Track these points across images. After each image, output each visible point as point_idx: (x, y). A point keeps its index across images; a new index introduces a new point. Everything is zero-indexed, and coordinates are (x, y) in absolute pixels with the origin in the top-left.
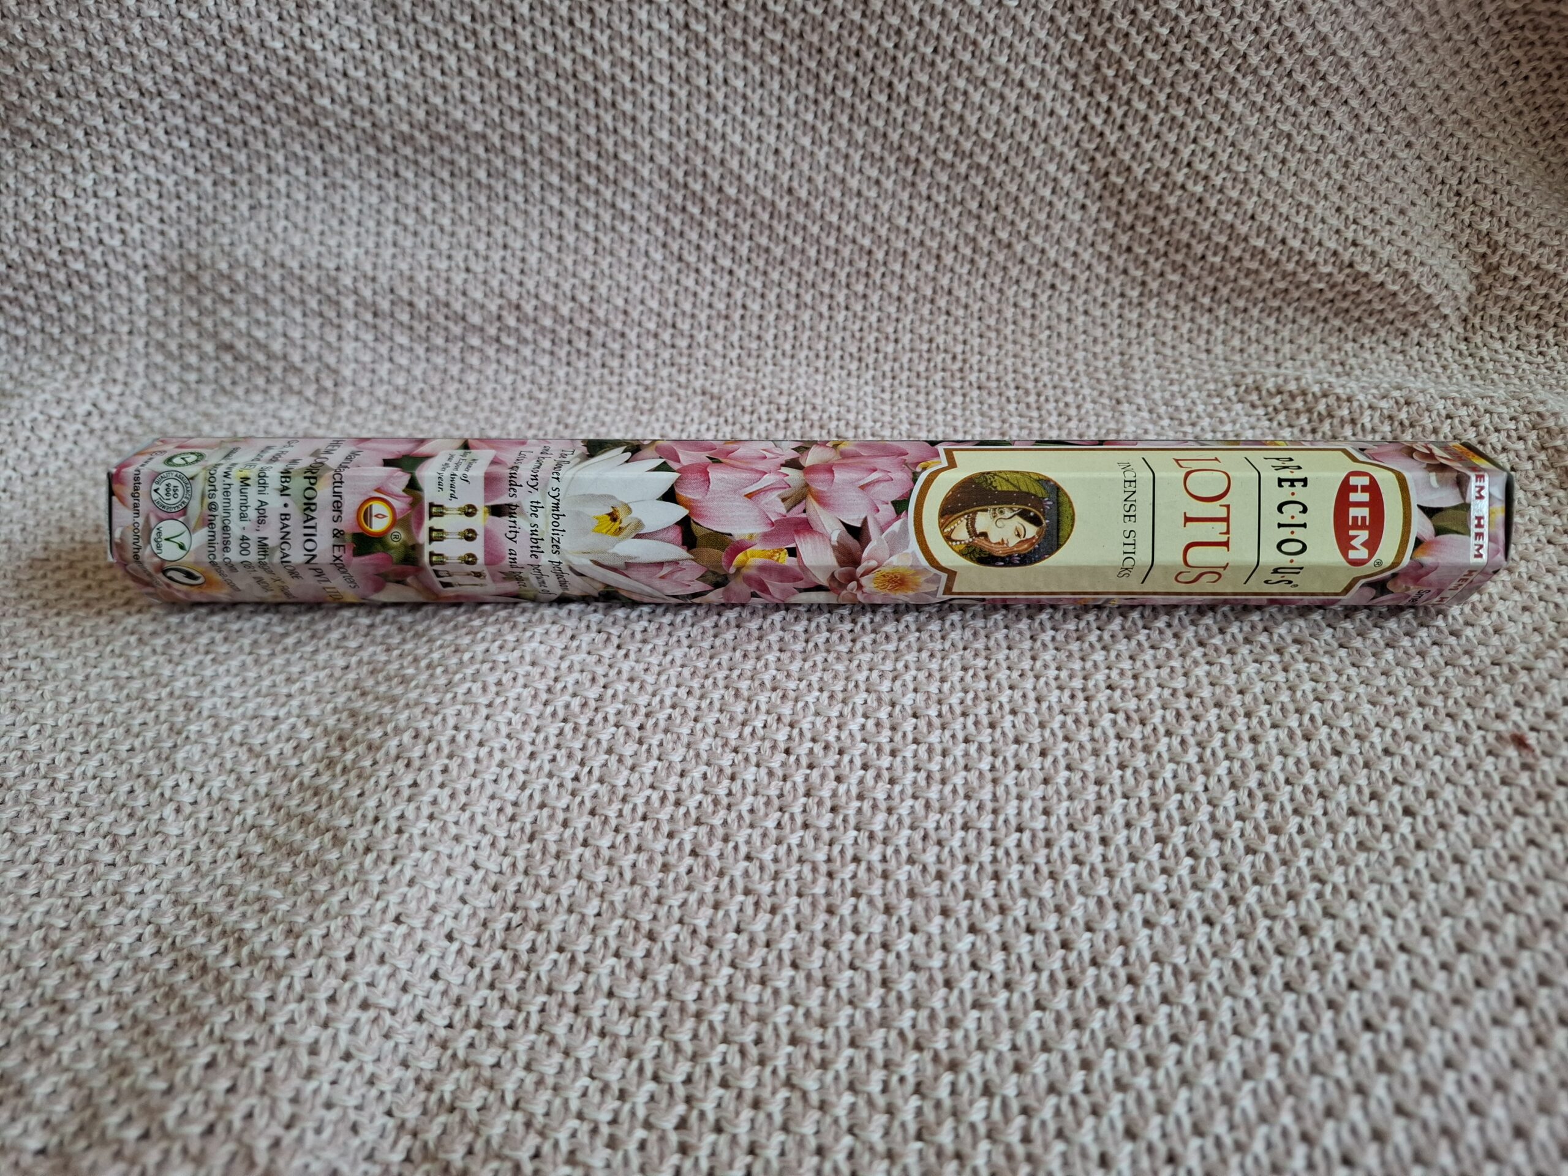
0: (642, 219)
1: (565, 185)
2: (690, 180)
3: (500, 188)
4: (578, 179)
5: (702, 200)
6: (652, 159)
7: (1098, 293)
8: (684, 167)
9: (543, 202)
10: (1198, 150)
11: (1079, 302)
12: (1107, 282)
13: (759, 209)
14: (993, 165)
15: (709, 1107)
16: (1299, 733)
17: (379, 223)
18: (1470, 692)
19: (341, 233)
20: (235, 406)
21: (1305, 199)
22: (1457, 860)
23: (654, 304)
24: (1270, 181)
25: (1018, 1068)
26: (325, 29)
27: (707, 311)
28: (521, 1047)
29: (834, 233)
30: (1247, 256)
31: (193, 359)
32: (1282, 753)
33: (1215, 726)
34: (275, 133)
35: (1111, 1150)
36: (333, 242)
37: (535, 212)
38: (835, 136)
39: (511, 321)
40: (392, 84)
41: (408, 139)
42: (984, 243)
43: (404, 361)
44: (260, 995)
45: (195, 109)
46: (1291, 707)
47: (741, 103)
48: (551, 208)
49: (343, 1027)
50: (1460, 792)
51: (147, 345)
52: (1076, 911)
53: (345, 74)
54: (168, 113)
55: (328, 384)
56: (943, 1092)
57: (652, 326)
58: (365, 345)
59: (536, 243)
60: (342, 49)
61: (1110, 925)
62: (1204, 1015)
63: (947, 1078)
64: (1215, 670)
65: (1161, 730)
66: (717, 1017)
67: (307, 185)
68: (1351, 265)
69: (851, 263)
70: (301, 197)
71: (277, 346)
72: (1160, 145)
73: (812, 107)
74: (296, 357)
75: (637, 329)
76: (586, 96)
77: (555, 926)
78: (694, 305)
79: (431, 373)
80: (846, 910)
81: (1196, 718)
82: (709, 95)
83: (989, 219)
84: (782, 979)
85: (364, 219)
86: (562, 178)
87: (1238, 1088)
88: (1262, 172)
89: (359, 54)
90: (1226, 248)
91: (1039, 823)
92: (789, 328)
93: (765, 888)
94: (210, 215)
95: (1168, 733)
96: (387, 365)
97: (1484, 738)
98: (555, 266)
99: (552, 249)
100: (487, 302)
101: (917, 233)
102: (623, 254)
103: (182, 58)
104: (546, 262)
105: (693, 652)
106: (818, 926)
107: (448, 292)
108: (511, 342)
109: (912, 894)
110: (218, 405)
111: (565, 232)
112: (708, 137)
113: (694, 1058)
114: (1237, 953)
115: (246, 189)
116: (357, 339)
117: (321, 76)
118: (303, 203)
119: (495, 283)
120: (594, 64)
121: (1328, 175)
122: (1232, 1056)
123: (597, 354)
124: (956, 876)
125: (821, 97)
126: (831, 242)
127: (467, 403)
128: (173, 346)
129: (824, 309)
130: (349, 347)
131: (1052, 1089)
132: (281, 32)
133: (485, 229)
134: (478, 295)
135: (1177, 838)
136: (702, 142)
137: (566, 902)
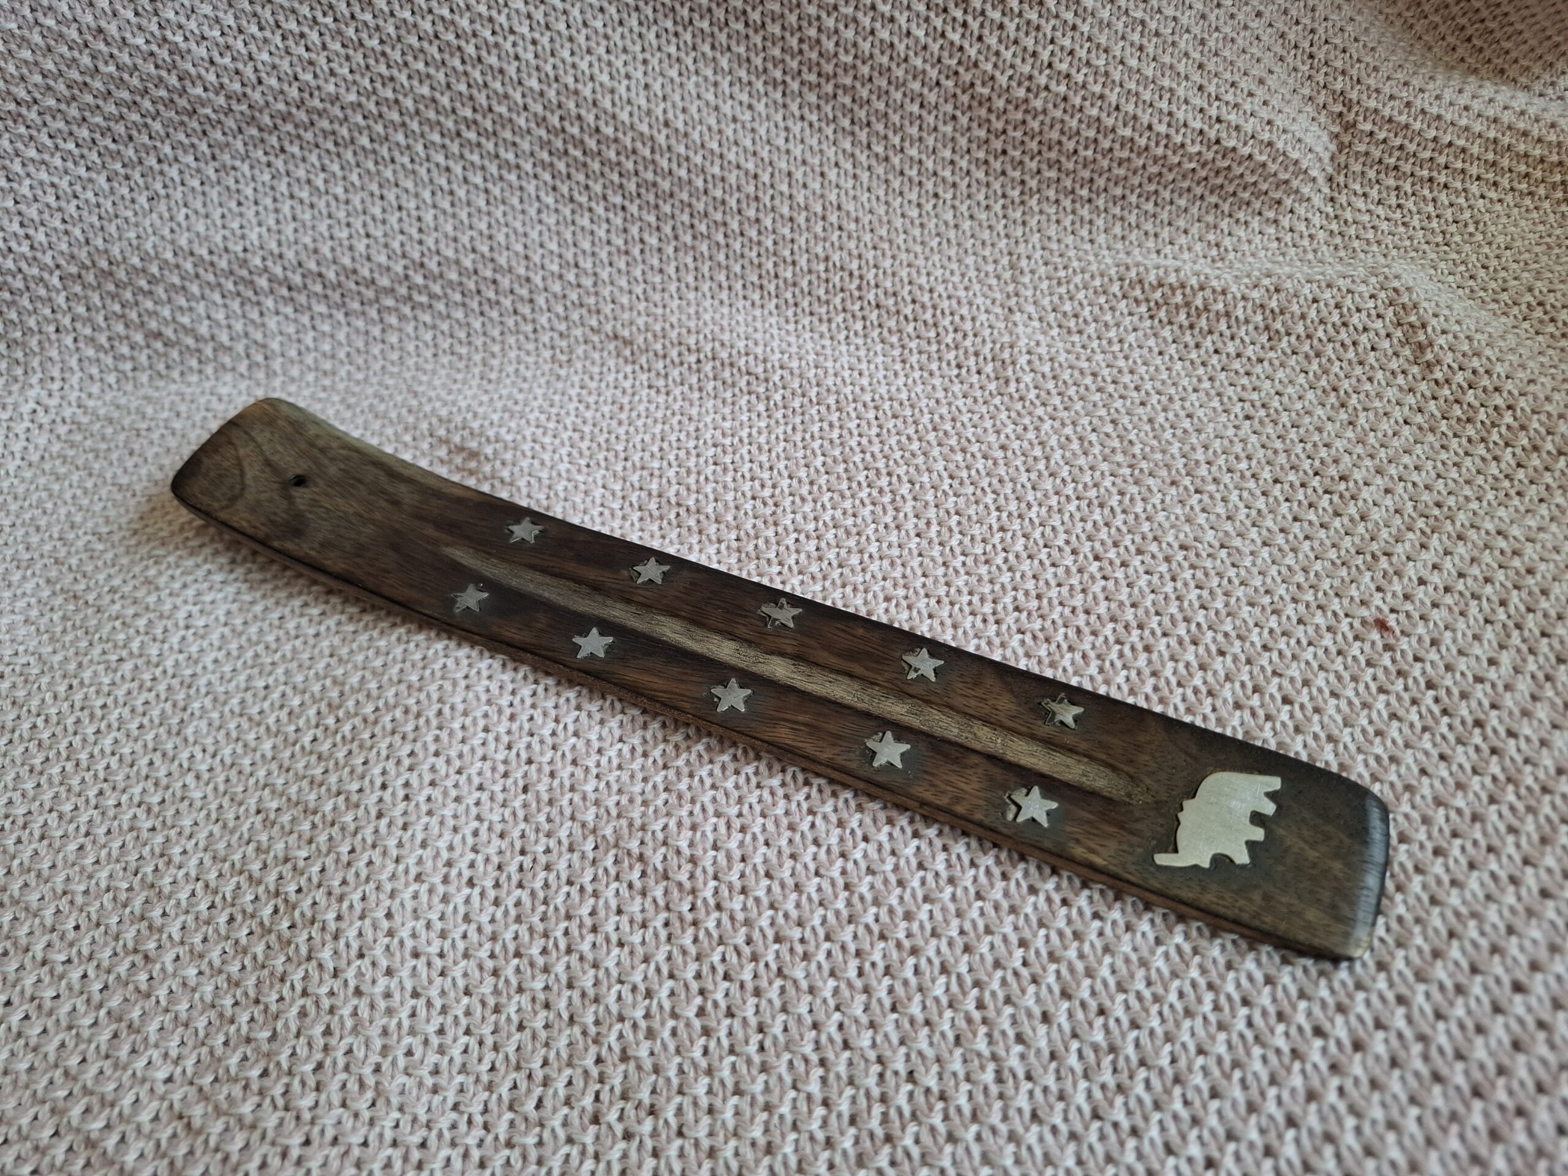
0: (528, 167)
1: (447, 141)
2: (567, 124)
3: (384, 151)
4: (459, 134)
5: (582, 142)
6: (525, 108)
7: (981, 197)
8: (558, 113)
9: (428, 160)
10: (1057, 50)
11: (963, 208)
12: (988, 185)
13: (639, 145)
14: (858, 85)
15: (671, 1114)
16: (1187, 639)
17: (275, 200)
18: (1337, 583)
19: (241, 215)
20: (173, 387)
21: (1166, 83)
22: (1330, 738)
23: (554, 246)
24: (1130, 69)
26: (183, 20)
27: (607, 248)
29: (717, 161)
30: (1117, 146)
31: (125, 350)
32: (1173, 658)
33: (1111, 639)
34: (157, 126)
36: (235, 225)
37: (423, 171)
38: (701, 65)
39: (419, 280)
40: (260, 66)
41: (286, 117)
43: (326, 328)
45: (73, 112)
46: (1179, 617)
47: (604, 43)
48: (437, 165)
50: (1332, 677)
51: (75, 340)
53: (212, 62)
54: (48, 118)
55: (260, 358)
56: (872, 1082)
57: (555, 268)
58: (287, 317)
59: (429, 201)
60: (203, 38)
62: (1088, 972)
63: (875, 1070)
65: (1065, 646)
67: (198, 171)
68: (1218, 142)
69: (739, 189)
70: (196, 183)
71: (203, 329)
72: (1019, 50)
73: (674, 40)
74: (224, 338)
75: (541, 273)
76: (452, 55)
78: (593, 243)
79: (354, 337)
81: (1094, 633)
82: (571, 39)
83: (863, 136)
85: (260, 196)
86: (443, 135)
87: (1124, 1037)
88: (1122, 62)
89: (221, 40)
90: (1096, 141)
92: (689, 260)
94: (111, 210)
95: (1071, 649)
96: (311, 334)
97: (1351, 626)
98: (451, 221)
99: (446, 205)
100: (391, 264)
101: (797, 152)
102: (515, 201)
103: (50, 66)
104: (441, 218)
106: (766, 921)
107: (353, 259)
108: (424, 299)
110: (157, 389)
111: (455, 187)
112: (576, 80)
115: (141, 181)
116: (277, 313)
117: (189, 66)
118: (199, 188)
119: (396, 245)
120: (453, 22)
121: (1186, 54)
122: (1119, 1010)
123: (507, 302)
125: (680, 29)
126: (716, 170)
127: (393, 363)
128: (103, 339)
129: (720, 238)
130: (272, 323)
132: (140, 28)
133: (377, 193)
134: (382, 259)
136: (572, 86)
137: (566, 842)
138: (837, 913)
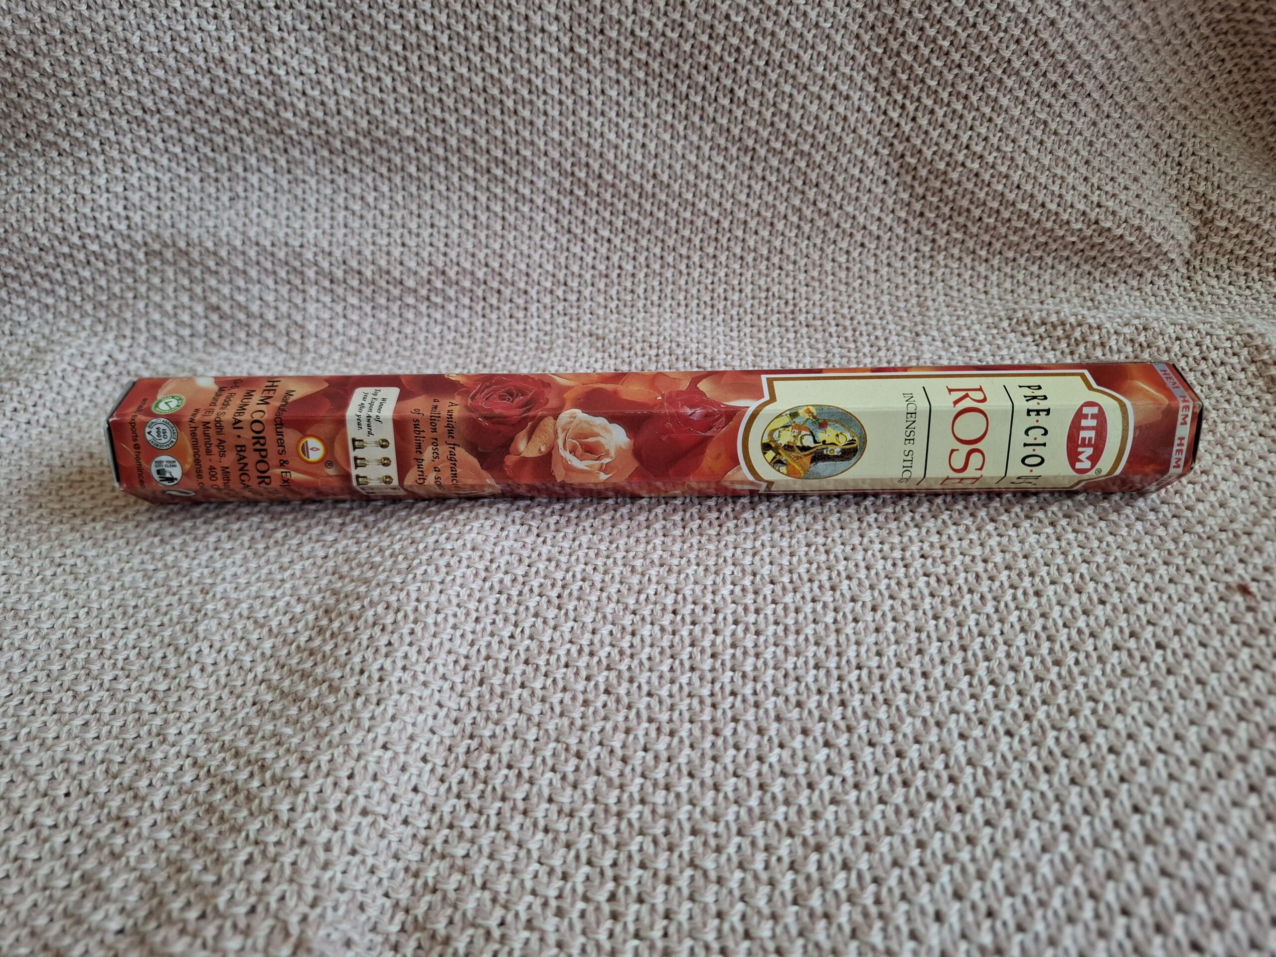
0: (539, 201)
1: (478, 176)
2: (576, 169)
3: (427, 180)
4: (488, 171)
5: (586, 185)
6: (546, 154)
7: (898, 249)
8: (571, 160)
9: (461, 189)
10: (975, 135)
11: (883, 257)
12: (905, 240)
13: (630, 190)
14: (813, 151)
15: (632, 883)
16: (1072, 587)
17: (332, 210)
18: (1203, 553)
19: (303, 218)
21: (1059, 171)
22: (1200, 681)
23: (549, 267)
24: (1031, 158)
25: (868, 848)
26: (288, 59)
27: (591, 272)
28: (485, 841)
29: (690, 208)
30: (1015, 217)
32: (1059, 603)
33: (1006, 584)
34: (249, 141)
35: (944, 908)
36: (297, 225)
37: (455, 198)
38: (689, 132)
39: (439, 284)
40: (341, 100)
41: (354, 143)
42: (808, 213)
43: (355, 317)
44: (283, 807)
45: (186, 123)
46: (1065, 568)
47: (615, 108)
48: (468, 194)
49: (349, 829)
50: (1200, 630)
52: (907, 728)
53: (304, 93)
54: (165, 126)
55: (297, 336)
56: (812, 868)
57: (548, 285)
58: (325, 305)
59: (456, 222)
60: (301, 74)
61: (933, 738)
62: (1009, 805)
63: (814, 857)
64: (1005, 540)
65: (965, 589)
66: (634, 816)
67: (275, 181)
68: (1097, 222)
69: (703, 231)
70: (270, 190)
71: (255, 308)
72: (944, 132)
73: (671, 110)
74: (270, 316)
75: (536, 287)
76: (494, 106)
77: (504, 749)
78: (581, 267)
79: (376, 326)
80: (728, 732)
81: (992, 579)
82: (590, 103)
83: (811, 194)
84: (682, 785)
85: (320, 206)
86: (475, 170)
87: (1039, 858)
88: (1025, 151)
89: (314, 77)
90: (998, 212)
91: (874, 662)
93: (664, 717)
94: (198, 204)
95: (970, 591)
96: (342, 321)
97: (1217, 588)
98: (472, 240)
99: (469, 227)
100: (419, 269)
101: (755, 206)
102: (525, 228)
103: (176, 84)
104: (464, 237)
105: (596, 538)
106: (707, 745)
107: (389, 262)
108: (439, 300)
109: (778, 719)
111: (479, 213)
112: (589, 135)
113: (618, 847)
114: (1032, 757)
115: (227, 184)
116: (318, 301)
117: (285, 95)
118: (272, 194)
119: (425, 255)
120: (499, 81)
121: (1077, 152)
122: (1032, 834)
123: (506, 308)
124: (812, 704)
125: (677, 102)
126: (688, 215)
127: (405, 349)
130: (312, 308)
131: (896, 863)
132: (253, 62)
133: (416, 212)
134: (412, 264)
135: (982, 670)
136: (585, 139)
137: (511, 731)
138: (750, 810)
